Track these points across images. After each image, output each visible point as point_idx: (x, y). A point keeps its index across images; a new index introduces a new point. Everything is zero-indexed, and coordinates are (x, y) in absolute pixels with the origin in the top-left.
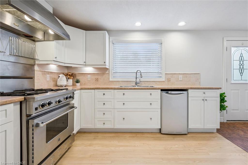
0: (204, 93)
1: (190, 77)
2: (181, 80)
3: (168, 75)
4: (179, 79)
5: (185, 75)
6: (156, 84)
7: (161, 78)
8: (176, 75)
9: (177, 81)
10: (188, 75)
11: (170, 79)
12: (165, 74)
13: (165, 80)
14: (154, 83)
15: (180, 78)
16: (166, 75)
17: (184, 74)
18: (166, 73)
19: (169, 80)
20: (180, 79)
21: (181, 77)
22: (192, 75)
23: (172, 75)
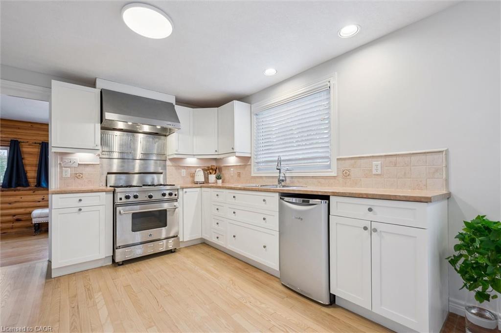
0: (370, 210)
1: (407, 166)
2: (379, 172)
3: (343, 161)
4: (371, 171)
5: (391, 159)
6: (319, 182)
7: (330, 170)
8: (362, 161)
9: (366, 177)
10: (399, 159)
11: (349, 170)
12: (338, 159)
13: (338, 173)
14: (314, 180)
15: (374, 168)
16: (340, 162)
17: (385, 156)
18: (338, 157)
19: (346, 175)
20: (374, 172)
21: (377, 166)
22: (413, 158)
23: (353, 161)
